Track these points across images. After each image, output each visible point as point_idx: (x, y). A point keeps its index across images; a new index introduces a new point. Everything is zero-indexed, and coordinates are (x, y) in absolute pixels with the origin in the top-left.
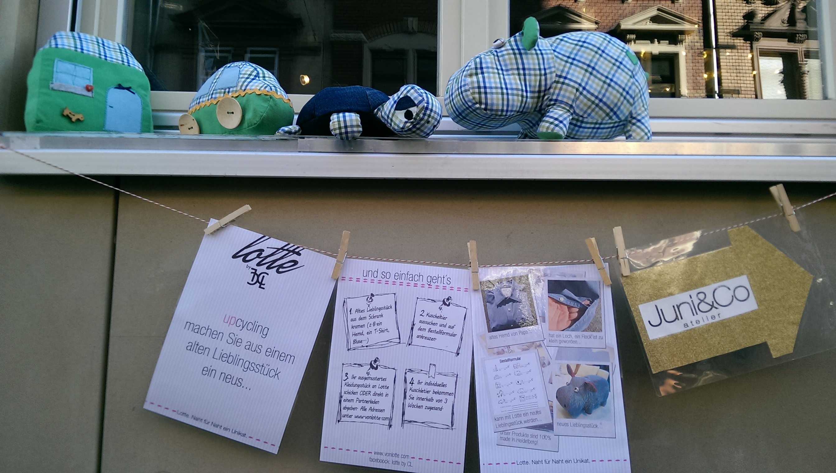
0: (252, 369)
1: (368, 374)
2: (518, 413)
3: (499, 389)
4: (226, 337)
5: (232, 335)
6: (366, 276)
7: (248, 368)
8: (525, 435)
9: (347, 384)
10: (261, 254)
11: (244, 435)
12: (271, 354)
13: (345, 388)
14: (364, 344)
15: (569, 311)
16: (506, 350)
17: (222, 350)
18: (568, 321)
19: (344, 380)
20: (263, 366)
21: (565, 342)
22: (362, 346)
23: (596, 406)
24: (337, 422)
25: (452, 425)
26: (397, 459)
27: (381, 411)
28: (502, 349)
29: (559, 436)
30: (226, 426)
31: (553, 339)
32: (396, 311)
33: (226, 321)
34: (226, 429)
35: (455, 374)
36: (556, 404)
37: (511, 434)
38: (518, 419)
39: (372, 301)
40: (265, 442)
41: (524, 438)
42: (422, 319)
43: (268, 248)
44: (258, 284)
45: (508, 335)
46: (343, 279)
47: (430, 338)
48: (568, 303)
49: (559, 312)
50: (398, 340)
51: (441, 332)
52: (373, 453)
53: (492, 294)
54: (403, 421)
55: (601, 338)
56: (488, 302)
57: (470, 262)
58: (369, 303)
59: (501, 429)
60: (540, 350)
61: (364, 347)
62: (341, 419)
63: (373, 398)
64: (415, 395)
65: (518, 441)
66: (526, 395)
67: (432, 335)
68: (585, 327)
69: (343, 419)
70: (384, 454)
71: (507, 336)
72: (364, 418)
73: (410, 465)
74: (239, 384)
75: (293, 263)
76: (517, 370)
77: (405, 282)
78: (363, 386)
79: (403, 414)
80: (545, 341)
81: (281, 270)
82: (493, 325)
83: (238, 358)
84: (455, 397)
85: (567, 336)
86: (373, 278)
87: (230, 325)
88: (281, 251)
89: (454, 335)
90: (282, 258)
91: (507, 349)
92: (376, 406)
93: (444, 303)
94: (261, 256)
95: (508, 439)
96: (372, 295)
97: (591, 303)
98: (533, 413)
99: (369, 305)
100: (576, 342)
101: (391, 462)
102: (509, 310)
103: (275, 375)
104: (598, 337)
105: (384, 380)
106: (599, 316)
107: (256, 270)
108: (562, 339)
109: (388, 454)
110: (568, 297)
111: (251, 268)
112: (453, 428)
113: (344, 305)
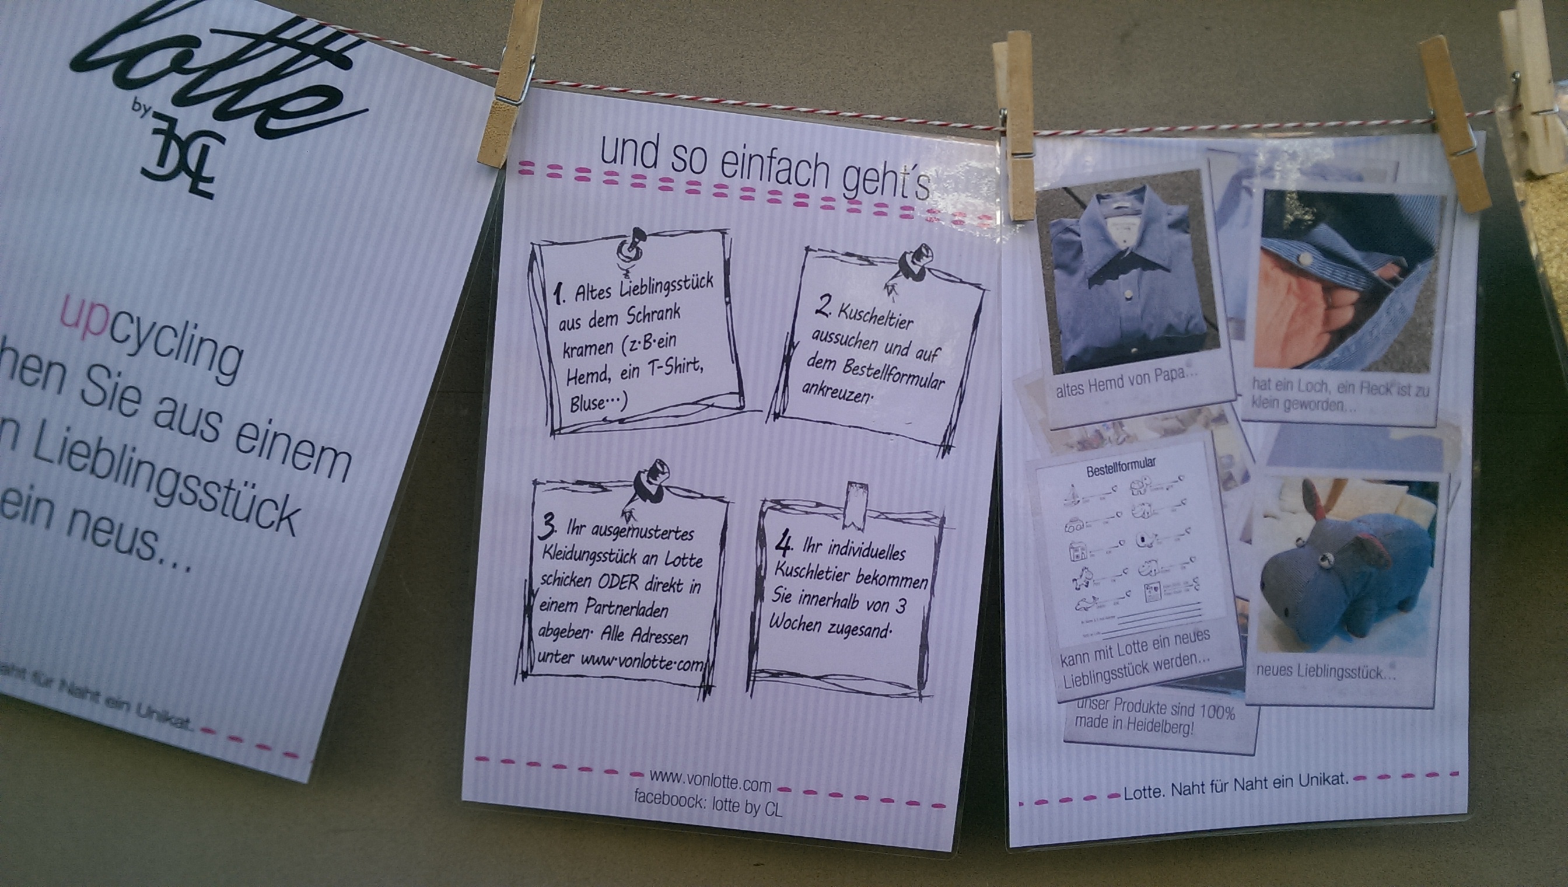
0: (189, 497)
1: (627, 515)
2: (1136, 638)
3: (1082, 564)
4: (77, 381)
5: (98, 374)
6: (615, 160)
7: (173, 493)
8: (1155, 708)
9: (552, 551)
10: (188, 56)
11: (184, 724)
12: (258, 444)
13: (544, 566)
14: (612, 411)
15: (1326, 301)
16: (1109, 433)
17: (68, 429)
18: (1320, 335)
19: (541, 538)
20: (229, 488)
21: (1304, 405)
22: (604, 419)
23: (1382, 613)
24: (520, 676)
25: (922, 684)
26: (729, 794)
27: (676, 640)
28: (1097, 431)
29: (1260, 705)
30: (114, 695)
31: (1266, 394)
32: (727, 294)
33: (70, 319)
34: (115, 703)
35: (936, 517)
36: (1258, 605)
37: (1111, 705)
38: (1136, 659)
39: (637, 258)
40: (261, 747)
41: (1150, 716)
42: (825, 325)
43: (213, 31)
44: (185, 180)
45: (1118, 383)
46: (526, 168)
47: (852, 393)
48: (1327, 274)
49: (1293, 303)
50: (734, 401)
51: (888, 373)
52: (648, 776)
53: (1077, 238)
54: (752, 675)
55: (1422, 392)
56: (1057, 267)
57: (1005, 117)
58: (625, 266)
59: (1083, 691)
60: (1221, 432)
61: (611, 422)
62: (532, 667)
63: (647, 599)
64: (796, 586)
65: (1131, 726)
66: (1165, 579)
67: (859, 384)
68: (1374, 355)
69: (539, 668)
70: (685, 778)
71: (1117, 385)
72: (616, 663)
73: (775, 813)
74: (146, 552)
75: (321, 99)
76: (1140, 499)
77: (762, 188)
78: (609, 556)
79: (753, 649)
80: (1239, 405)
81: (273, 124)
82: (1073, 349)
83: (131, 459)
84: (932, 593)
85: (1313, 387)
86: (640, 169)
87: (89, 336)
88: (269, 45)
89: (935, 384)
90: (274, 75)
91: (1112, 430)
92: (658, 625)
93: (905, 270)
94: (187, 66)
95: (1102, 723)
96: (639, 234)
97: (1405, 272)
98: (1183, 639)
99: (628, 272)
100: (1339, 406)
101: (708, 804)
102: (1129, 294)
103: (281, 519)
104: (1413, 391)
105: (687, 536)
106: (1424, 319)
107: (172, 122)
108: (1294, 395)
109: (698, 779)
110: (1329, 254)
111: (151, 113)
112: (923, 693)
113: (531, 269)
